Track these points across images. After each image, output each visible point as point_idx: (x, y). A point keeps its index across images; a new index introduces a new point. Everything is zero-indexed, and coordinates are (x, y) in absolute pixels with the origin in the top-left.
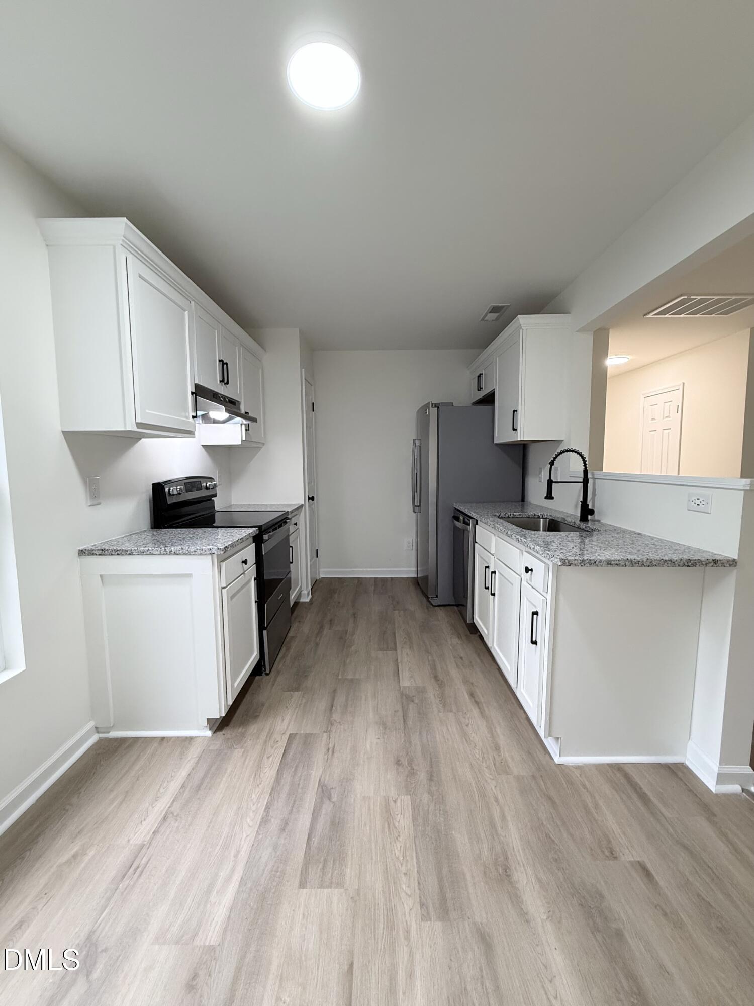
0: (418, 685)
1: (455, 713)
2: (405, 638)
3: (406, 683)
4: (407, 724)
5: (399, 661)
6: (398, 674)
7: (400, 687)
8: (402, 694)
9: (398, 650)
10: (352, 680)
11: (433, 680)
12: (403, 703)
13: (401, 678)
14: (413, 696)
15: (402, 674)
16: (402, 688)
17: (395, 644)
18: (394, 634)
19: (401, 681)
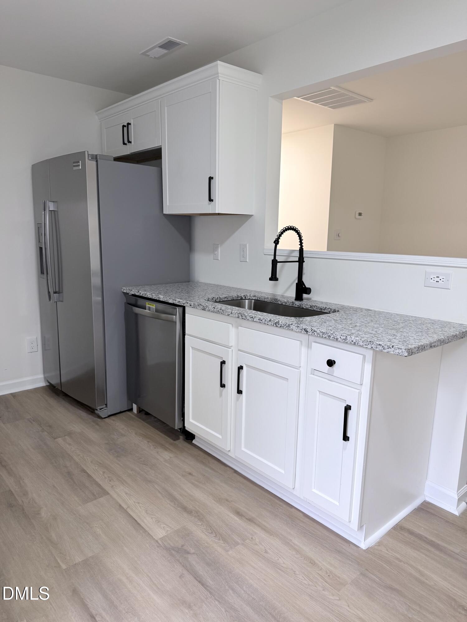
0: (176, 529)
1: (243, 544)
2: (104, 472)
3: (159, 533)
4: (207, 586)
5: (125, 506)
6: (139, 524)
7: (157, 541)
8: (167, 549)
9: (109, 492)
10: (86, 563)
11: (185, 515)
12: (179, 561)
13: (147, 529)
14: (182, 546)
15: (144, 523)
16: (160, 542)
17: (99, 486)
18: (84, 471)
19: (150, 532)
